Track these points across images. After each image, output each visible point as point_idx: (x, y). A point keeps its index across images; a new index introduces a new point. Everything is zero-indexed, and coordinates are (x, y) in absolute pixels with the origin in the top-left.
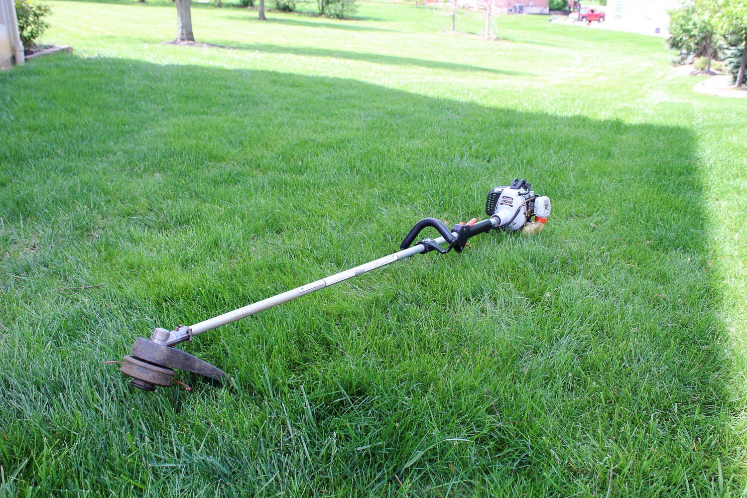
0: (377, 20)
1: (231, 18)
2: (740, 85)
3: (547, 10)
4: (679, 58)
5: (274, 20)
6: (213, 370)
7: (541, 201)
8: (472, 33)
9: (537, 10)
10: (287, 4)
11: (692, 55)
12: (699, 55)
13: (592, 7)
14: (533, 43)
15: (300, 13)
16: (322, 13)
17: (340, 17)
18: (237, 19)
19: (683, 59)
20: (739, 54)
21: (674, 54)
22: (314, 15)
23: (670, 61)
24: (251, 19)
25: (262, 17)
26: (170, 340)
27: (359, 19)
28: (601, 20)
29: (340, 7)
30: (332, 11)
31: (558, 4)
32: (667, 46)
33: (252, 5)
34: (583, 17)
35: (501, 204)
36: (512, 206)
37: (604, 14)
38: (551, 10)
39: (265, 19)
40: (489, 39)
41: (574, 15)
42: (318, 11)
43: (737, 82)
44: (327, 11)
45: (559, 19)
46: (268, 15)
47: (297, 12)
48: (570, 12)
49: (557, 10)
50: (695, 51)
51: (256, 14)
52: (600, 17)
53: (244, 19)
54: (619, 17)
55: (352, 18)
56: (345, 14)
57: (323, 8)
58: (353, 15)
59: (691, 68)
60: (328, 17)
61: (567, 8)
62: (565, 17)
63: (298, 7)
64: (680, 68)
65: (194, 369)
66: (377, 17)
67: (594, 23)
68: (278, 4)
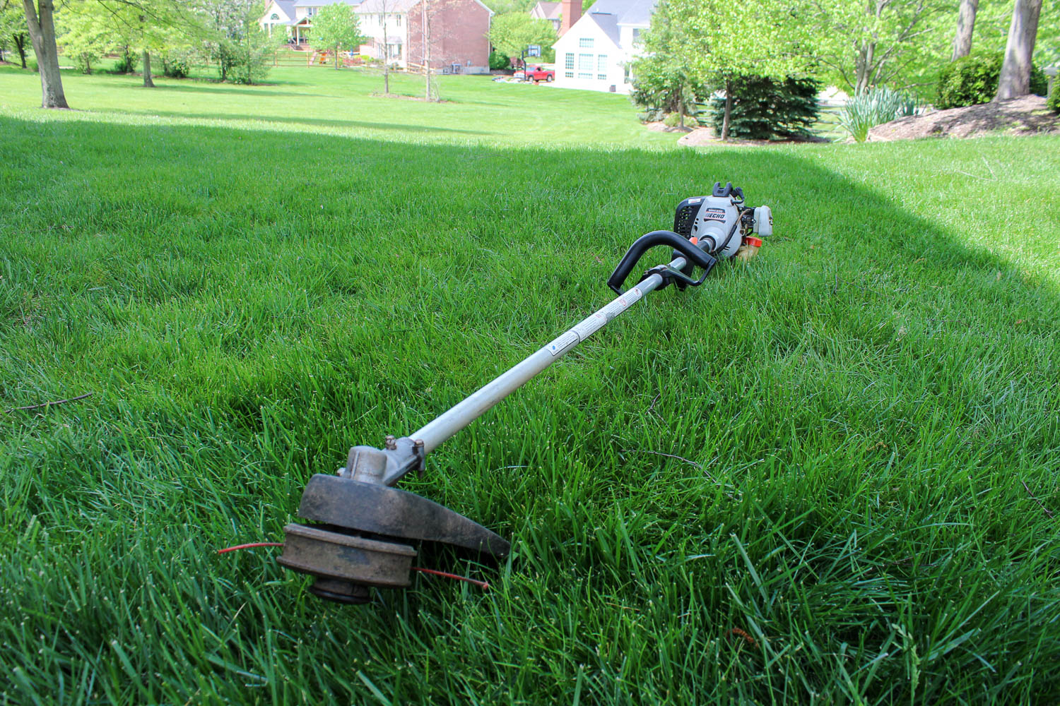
0: (292, 84)
1: (107, 85)
2: (726, 138)
3: (487, 70)
4: (647, 115)
5: (165, 87)
6: (476, 531)
7: (763, 213)
8: (409, 96)
9: (476, 69)
10: (178, 68)
11: (661, 111)
12: (668, 111)
13: (538, 65)
14: (482, 103)
15: (196, 79)
16: (223, 79)
17: (248, 82)
18: (115, 86)
19: (651, 116)
20: (719, 104)
21: (641, 111)
22: (213, 81)
23: (638, 118)
24: (134, 86)
25: (149, 84)
26: (390, 474)
27: (270, 84)
28: (550, 79)
29: (246, 70)
30: (237, 76)
31: (500, 62)
32: (634, 102)
33: (132, 71)
34: (530, 76)
35: (706, 220)
36: (724, 222)
37: (554, 73)
38: (491, 69)
39: (152, 86)
40: (431, 100)
41: (521, 74)
42: (218, 76)
43: (722, 135)
44: (230, 76)
45: (504, 80)
46: (155, 82)
47: (191, 78)
48: (514, 71)
49: (499, 69)
50: (663, 107)
51: (141, 81)
52: (549, 76)
53: (125, 86)
54: (569, 75)
55: (262, 84)
56: (253, 78)
57: (224, 71)
58: (263, 79)
59: (662, 125)
60: (232, 82)
61: (510, 67)
62: (508, 77)
63: (193, 71)
64: (651, 125)
65: (444, 536)
66: (292, 81)
67: (543, 84)
68: (166, 69)
